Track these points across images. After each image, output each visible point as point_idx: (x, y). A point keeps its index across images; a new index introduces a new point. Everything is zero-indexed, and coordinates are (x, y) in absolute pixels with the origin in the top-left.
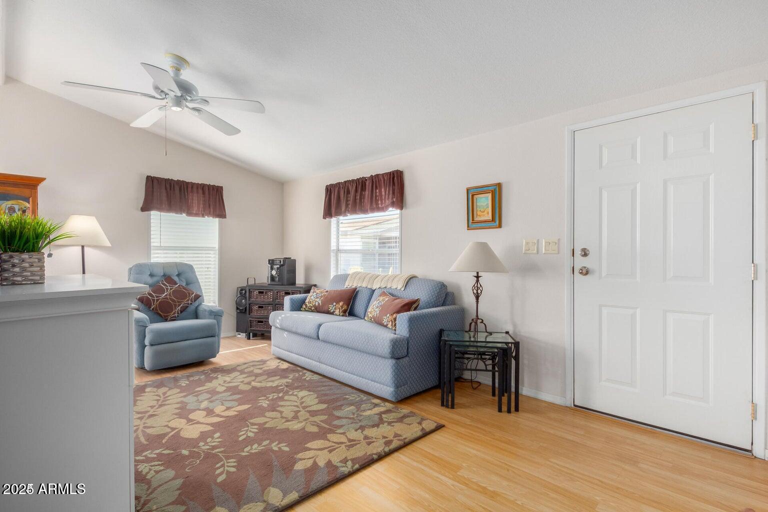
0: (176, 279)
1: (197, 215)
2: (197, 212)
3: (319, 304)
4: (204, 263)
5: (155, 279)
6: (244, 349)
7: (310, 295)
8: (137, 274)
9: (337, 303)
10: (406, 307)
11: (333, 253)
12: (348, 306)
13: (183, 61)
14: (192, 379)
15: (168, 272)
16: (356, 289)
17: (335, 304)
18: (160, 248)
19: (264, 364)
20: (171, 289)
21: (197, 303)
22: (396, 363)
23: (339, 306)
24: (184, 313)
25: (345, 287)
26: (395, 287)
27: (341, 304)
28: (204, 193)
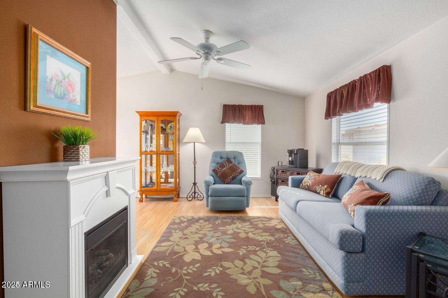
0: (233, 160)
1: (248, 124)
2: (248, 122)
3: (310, 184)
4: (253, 151)
5: (223, 160)
6: (270, 207)
7: (307, 176)
8: (214, 157)
9: (323, 185)
10: (371, 200)
11: (334, 145)
12: (332, 189)
13: (209, 32)
14: (224, 220)
15: (229, 157)
16: (341, 175)
17: (320, 186)
18: (230, 143)
19: (269, 221)
20: (228, 166)
21: (242, 175)
22: (346, 256)
23: (324, 188)
24: (234, 181)
25: (334, 173)
26: (373, 178)
27: (326, 186)
28: (252, 110)
